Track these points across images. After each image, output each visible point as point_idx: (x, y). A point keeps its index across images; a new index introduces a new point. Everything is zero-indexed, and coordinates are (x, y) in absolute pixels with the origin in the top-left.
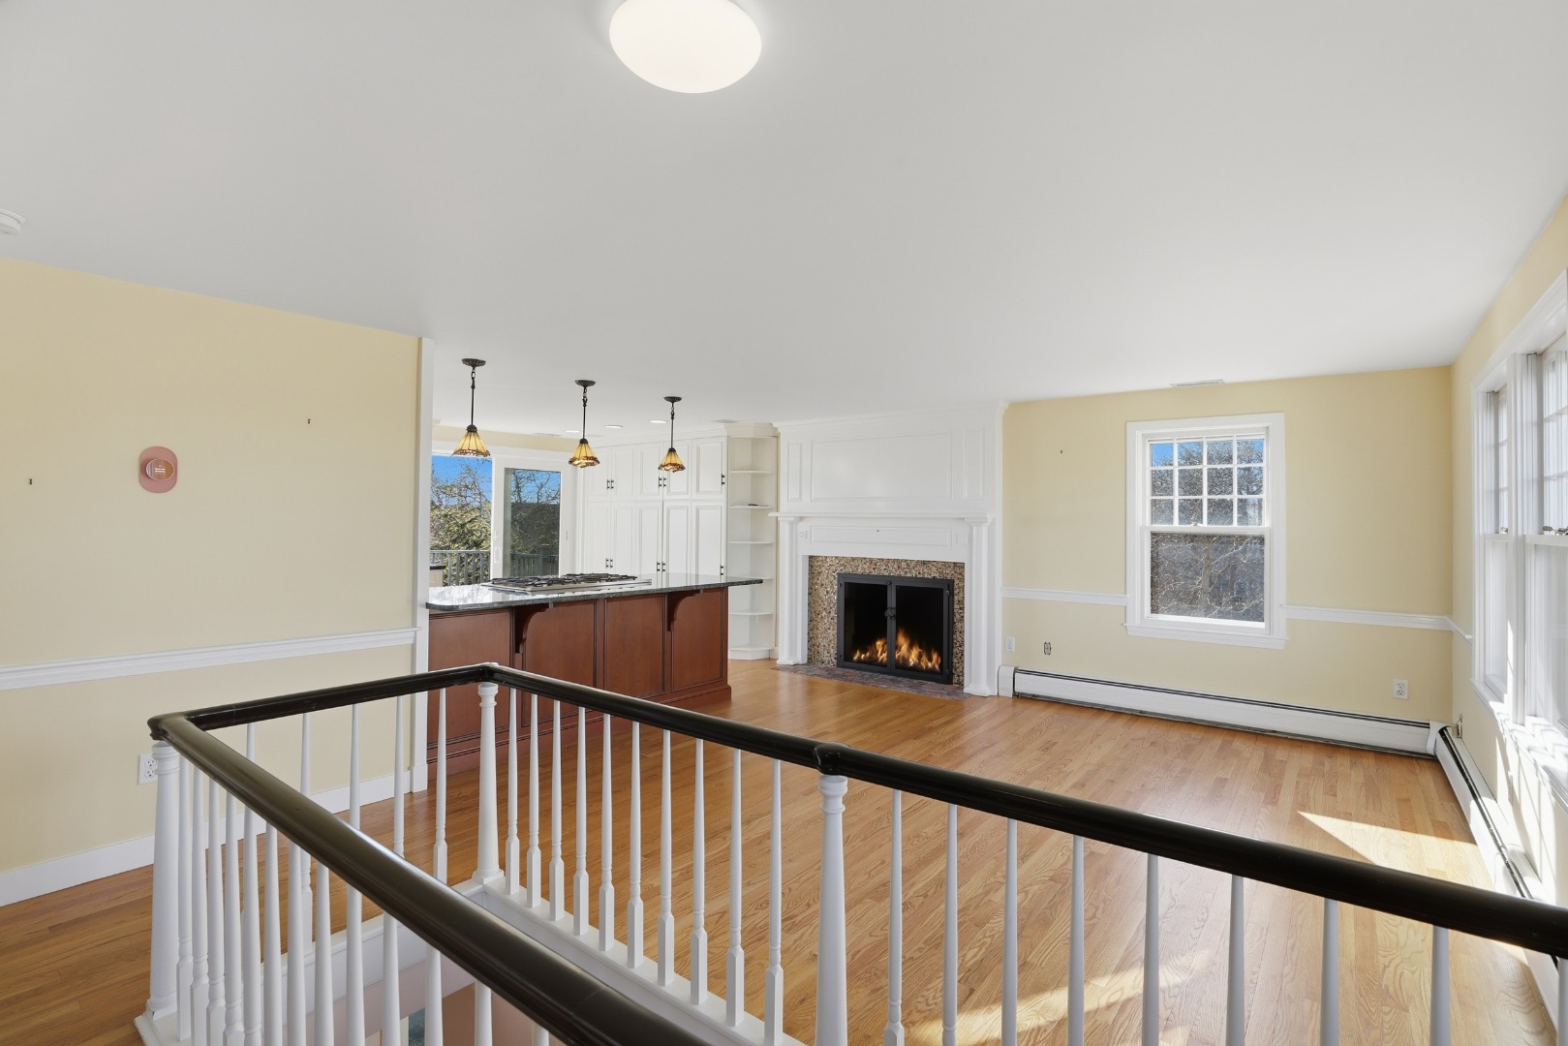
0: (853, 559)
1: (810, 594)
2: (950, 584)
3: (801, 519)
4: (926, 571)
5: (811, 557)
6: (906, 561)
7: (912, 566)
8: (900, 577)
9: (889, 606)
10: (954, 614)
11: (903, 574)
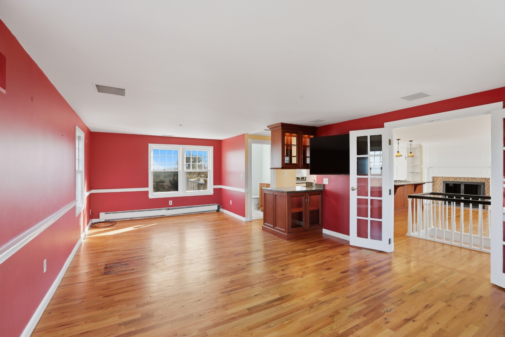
0: (448, 177)
1: (433, 186)
2: (484, 184)
3: (431, 167)
4: (475, 180)
5: (433, 177)
6: (467, 178)
7: (469, 179)
8: (465, 182)
9: (461, 189)
10: (485, 191)
11: (466, 181)
